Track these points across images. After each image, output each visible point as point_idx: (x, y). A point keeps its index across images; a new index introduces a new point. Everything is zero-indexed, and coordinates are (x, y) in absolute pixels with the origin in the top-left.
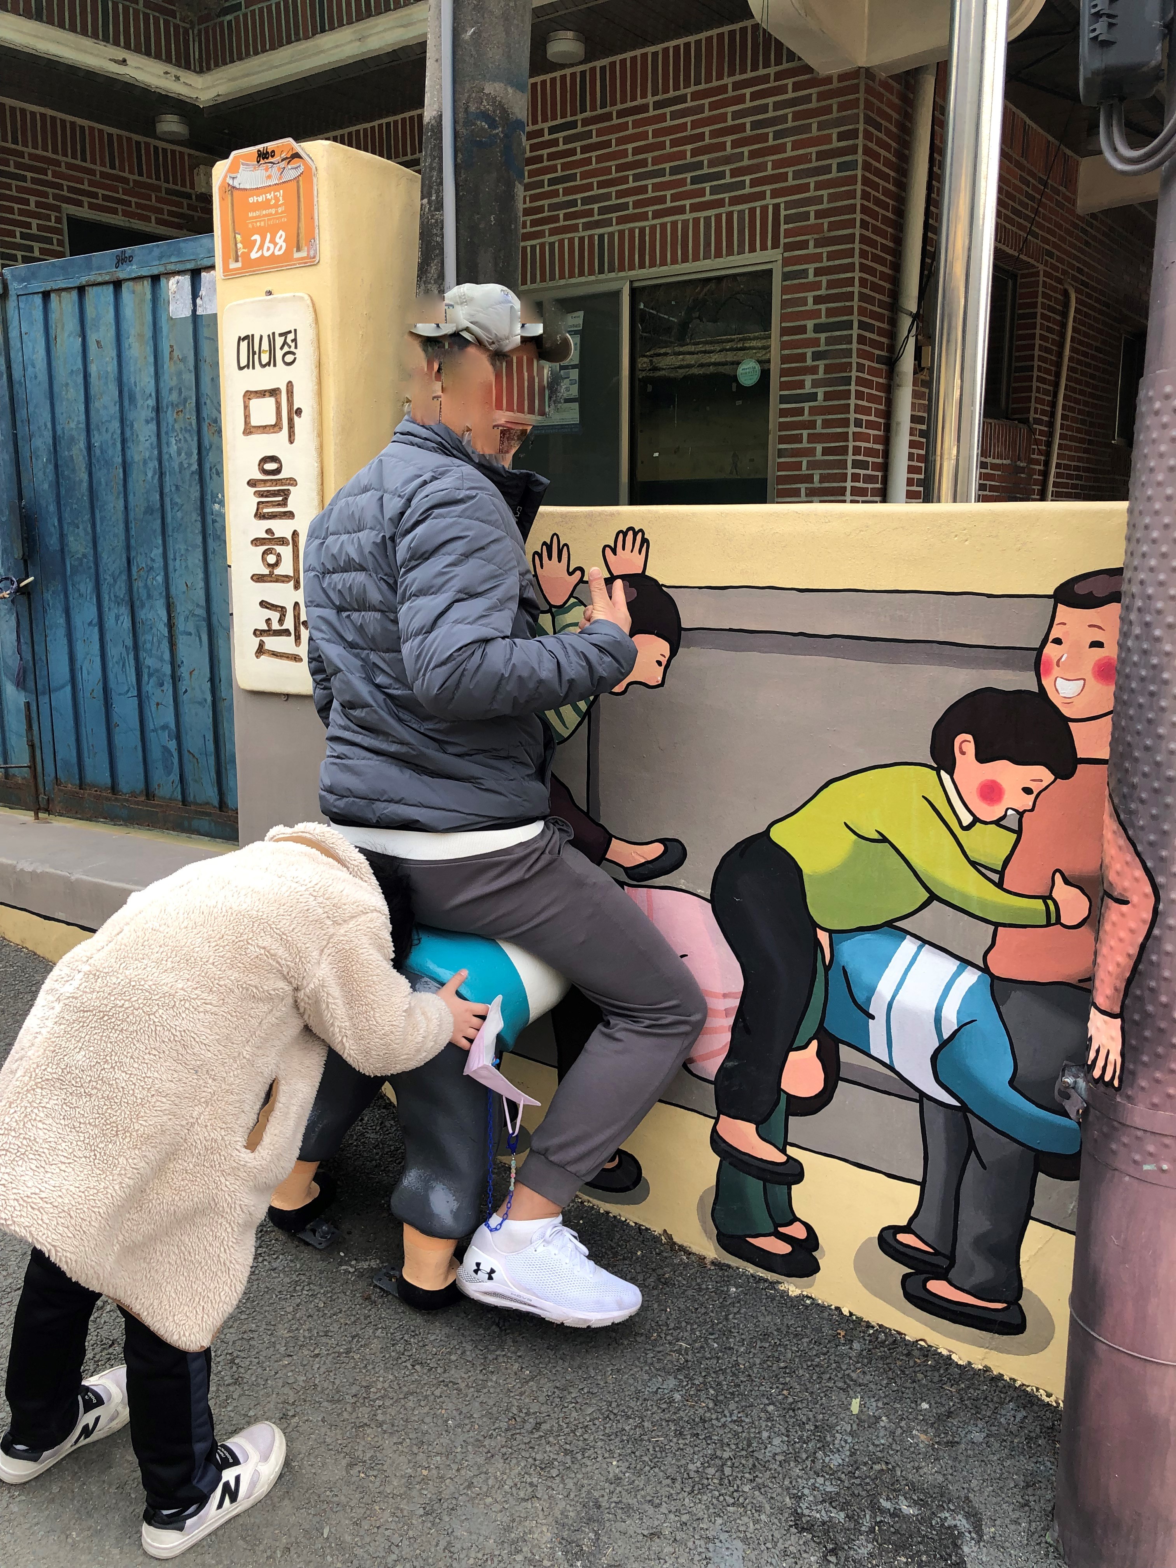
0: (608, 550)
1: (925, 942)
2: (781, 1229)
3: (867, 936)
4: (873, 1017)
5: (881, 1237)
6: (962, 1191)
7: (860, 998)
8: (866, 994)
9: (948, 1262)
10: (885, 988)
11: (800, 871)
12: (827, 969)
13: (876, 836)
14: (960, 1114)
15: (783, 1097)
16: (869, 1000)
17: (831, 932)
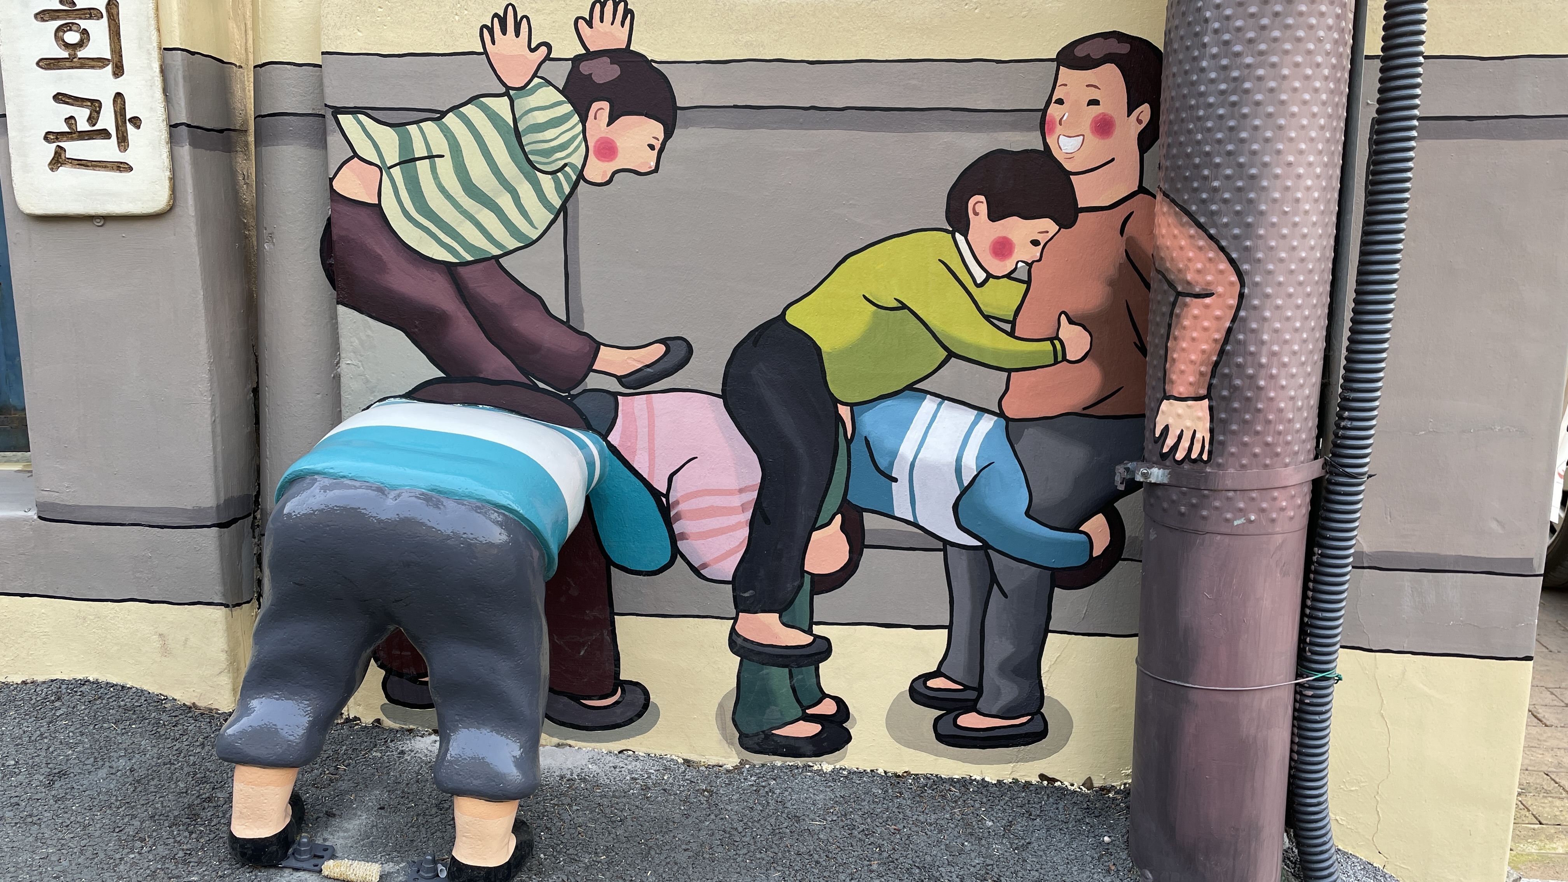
0: (581, 23)
1: (944, 398)
2: (809, 711)
3: (889, 402)
4: (896, 480)
5: (912, 690)
6: (986, 623)
7: (882, 464)
8: (888, 459)
9: (976, 693)
10: (907, 449)
11: (818, 350)
12: (849, 442)
13: (896, 304)
14: (982, 552)
15: (807, 579)
16: (892, 464)
17: (852, 405)
